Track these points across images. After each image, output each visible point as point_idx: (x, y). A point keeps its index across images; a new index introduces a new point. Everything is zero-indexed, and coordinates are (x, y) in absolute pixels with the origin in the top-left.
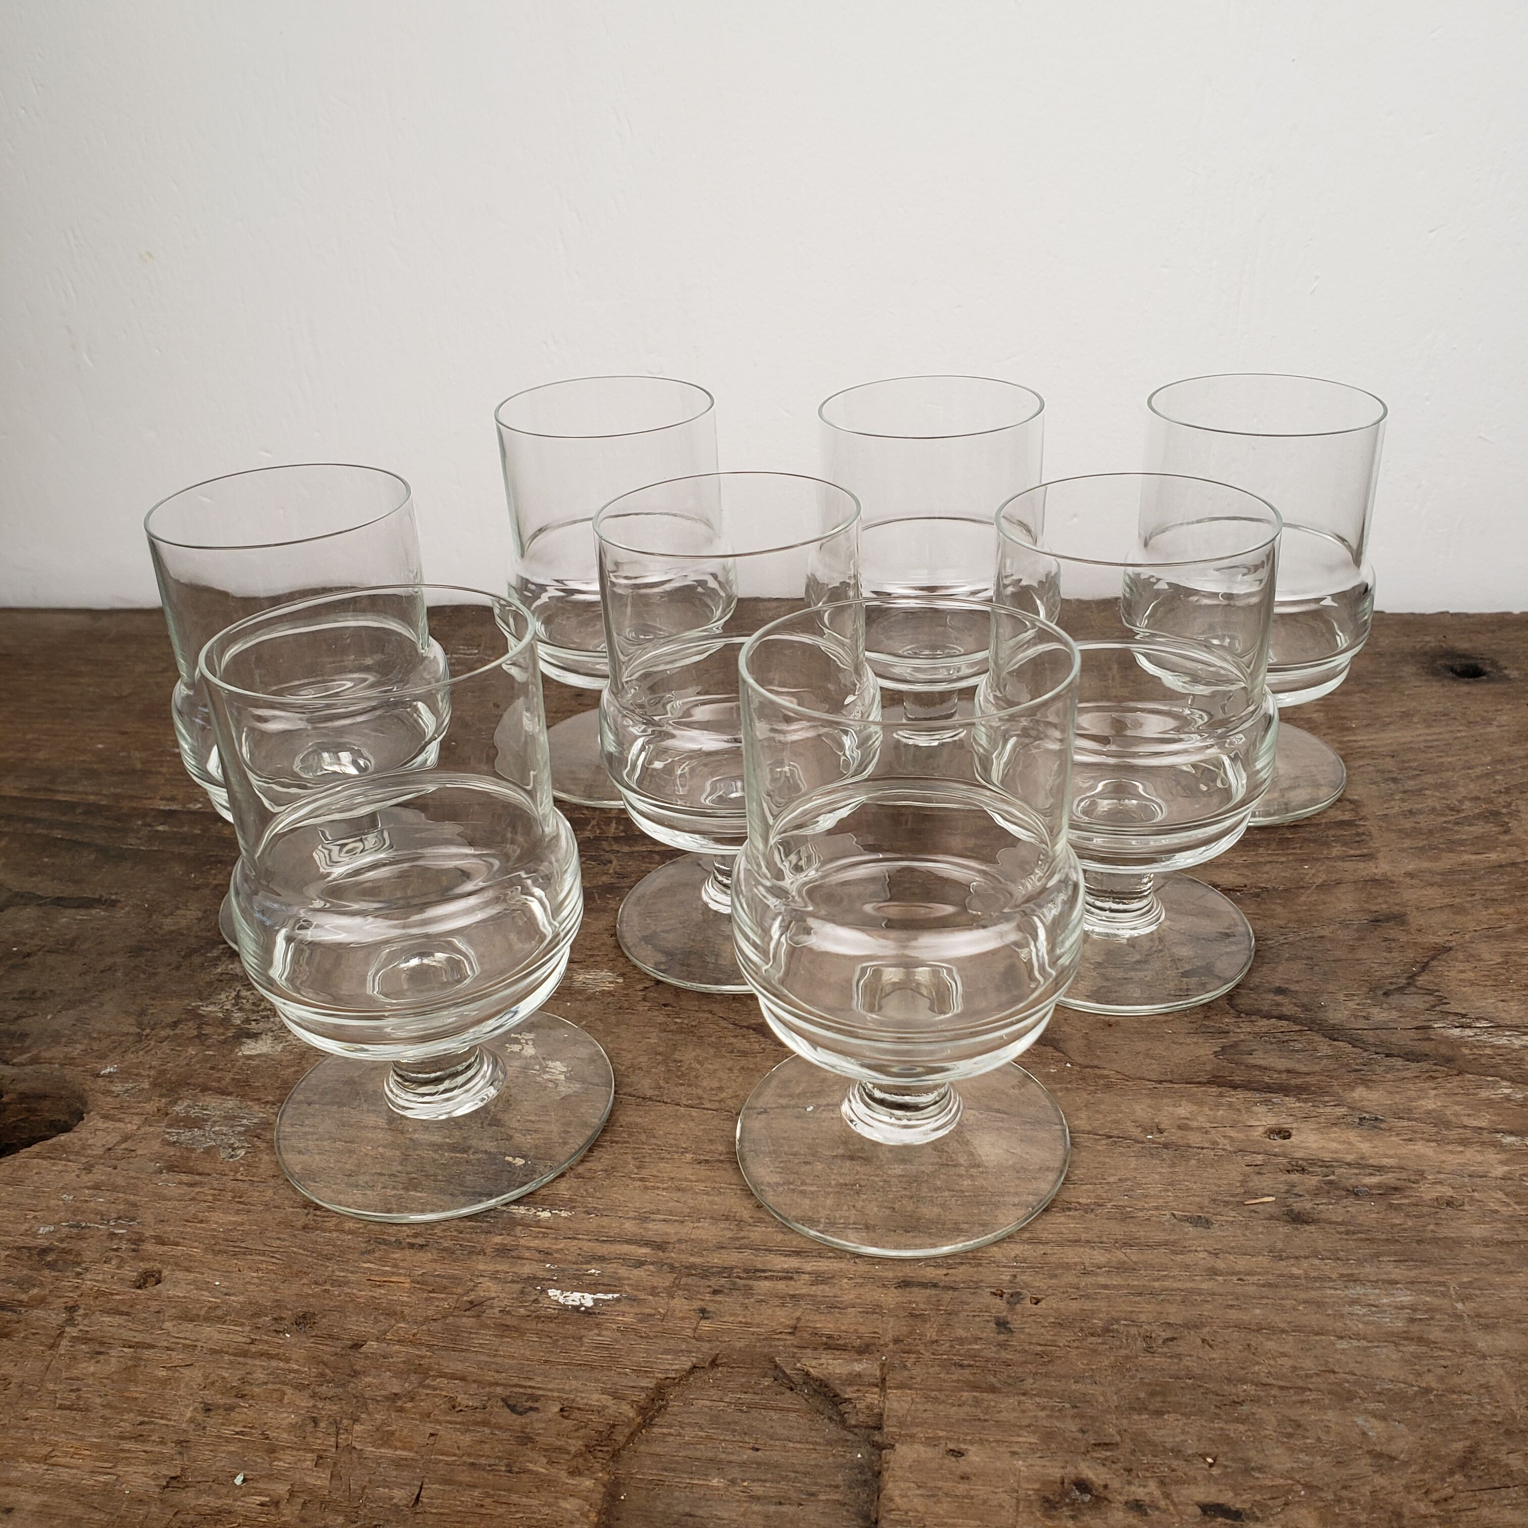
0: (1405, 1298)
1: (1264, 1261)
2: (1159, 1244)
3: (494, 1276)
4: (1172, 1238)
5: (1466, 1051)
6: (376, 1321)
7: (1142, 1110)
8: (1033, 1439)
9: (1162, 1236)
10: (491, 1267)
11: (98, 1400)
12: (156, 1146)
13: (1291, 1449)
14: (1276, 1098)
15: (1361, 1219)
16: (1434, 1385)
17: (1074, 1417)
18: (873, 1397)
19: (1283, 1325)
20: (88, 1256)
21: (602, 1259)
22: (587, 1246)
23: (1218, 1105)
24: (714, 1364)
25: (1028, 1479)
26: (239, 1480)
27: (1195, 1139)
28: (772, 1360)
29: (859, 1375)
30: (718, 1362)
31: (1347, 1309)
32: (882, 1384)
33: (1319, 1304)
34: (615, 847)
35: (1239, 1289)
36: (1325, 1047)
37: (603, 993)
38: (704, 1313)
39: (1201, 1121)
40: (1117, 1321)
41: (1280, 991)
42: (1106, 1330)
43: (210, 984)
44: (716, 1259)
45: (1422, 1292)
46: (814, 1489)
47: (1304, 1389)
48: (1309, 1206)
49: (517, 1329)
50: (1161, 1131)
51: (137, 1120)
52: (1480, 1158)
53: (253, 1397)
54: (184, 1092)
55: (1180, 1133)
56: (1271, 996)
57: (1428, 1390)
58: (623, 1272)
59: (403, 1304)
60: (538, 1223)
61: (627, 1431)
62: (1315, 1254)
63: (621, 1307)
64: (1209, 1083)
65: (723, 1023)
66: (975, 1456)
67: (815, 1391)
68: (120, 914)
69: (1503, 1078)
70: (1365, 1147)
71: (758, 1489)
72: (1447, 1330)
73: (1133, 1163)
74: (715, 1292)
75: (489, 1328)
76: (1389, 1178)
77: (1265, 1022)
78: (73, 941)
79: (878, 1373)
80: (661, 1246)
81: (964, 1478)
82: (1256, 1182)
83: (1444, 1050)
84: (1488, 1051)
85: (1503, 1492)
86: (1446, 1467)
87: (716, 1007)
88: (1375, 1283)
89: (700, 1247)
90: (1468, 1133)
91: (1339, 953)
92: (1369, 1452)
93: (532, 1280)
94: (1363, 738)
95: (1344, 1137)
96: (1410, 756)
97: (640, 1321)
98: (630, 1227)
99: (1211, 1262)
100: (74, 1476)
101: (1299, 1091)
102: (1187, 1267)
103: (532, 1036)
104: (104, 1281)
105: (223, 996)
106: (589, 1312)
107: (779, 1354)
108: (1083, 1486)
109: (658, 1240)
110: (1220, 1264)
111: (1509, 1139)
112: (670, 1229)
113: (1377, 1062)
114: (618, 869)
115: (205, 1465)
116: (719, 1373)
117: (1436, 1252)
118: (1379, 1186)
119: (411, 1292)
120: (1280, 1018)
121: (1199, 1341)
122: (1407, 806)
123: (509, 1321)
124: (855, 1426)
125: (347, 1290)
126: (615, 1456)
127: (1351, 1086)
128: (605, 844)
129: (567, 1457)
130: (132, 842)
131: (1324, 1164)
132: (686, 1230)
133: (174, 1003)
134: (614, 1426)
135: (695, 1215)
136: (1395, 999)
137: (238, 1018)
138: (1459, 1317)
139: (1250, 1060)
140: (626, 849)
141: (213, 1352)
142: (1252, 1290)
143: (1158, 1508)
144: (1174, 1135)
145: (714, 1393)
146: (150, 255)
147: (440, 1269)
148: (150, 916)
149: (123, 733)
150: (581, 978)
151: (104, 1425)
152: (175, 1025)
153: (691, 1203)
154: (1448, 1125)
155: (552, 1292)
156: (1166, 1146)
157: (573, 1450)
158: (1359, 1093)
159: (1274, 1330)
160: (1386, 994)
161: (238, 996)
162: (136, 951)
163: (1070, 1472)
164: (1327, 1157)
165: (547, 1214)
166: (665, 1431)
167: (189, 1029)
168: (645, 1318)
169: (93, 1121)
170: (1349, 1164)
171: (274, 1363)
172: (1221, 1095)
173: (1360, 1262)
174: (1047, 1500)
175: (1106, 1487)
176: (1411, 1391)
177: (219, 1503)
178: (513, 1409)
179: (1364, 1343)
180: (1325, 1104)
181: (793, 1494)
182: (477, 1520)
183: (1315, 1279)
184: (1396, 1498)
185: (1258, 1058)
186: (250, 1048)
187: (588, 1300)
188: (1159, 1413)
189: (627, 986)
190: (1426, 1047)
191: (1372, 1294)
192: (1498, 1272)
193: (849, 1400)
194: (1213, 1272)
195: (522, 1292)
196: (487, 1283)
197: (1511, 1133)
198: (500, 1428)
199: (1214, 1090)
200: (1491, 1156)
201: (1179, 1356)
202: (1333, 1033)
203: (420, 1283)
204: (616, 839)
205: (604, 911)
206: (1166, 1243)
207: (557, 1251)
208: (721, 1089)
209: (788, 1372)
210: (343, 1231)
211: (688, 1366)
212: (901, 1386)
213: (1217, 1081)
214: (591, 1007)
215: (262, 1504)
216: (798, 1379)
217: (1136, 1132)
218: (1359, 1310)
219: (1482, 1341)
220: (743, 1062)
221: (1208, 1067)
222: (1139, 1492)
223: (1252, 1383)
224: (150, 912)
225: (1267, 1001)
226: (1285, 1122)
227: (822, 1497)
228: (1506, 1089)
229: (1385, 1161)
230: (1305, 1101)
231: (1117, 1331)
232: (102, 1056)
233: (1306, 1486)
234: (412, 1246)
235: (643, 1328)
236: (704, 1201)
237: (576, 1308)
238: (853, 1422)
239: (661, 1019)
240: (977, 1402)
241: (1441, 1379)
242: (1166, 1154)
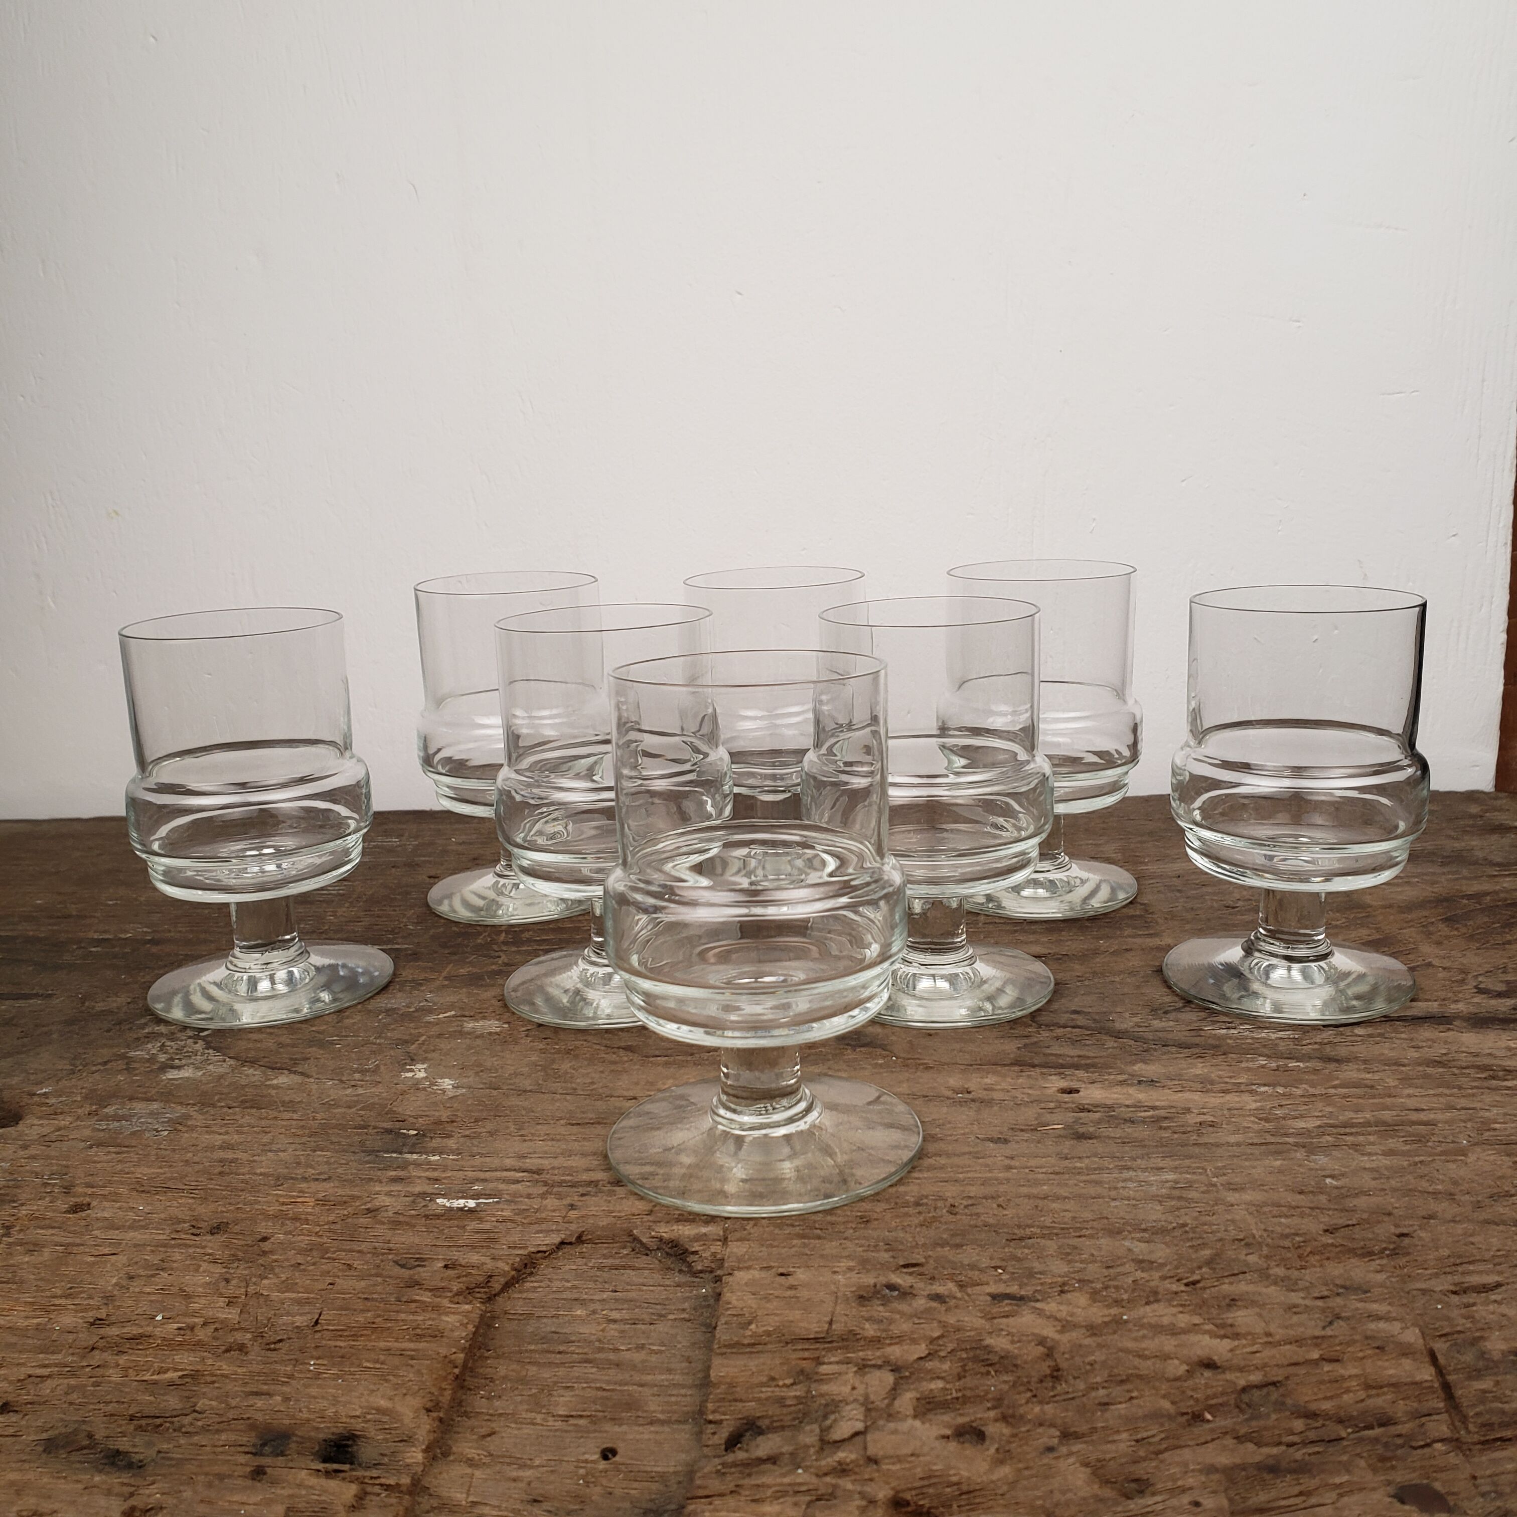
0: (1171, 1176)
1: (1052, 1160)
2: (964, 1154)
3: (389, 1194)
4: (976, 1150)
5: (1229, 1041)
6: (283, 1224)
7: (954, 1081)
8: (851, 1264)
9: (967, 1149)
10: (387, 1189)
11: (33, 1277)
12: (87, 1132)
13: (1070, 1262)
14: (1068, 1072)
15: (1136, 1135)
16: (1189, 1221)
17: (886, 1251)
18: (717, 1248)
19: (1066, 1194)
20: (23, 1197)
21: (484, 1180)
22: (470, 1174)
23: (1018, 1077)
24: (580, 1240)
25: (846, 1286)
26: (159, 1318)
27: (997, 1095)
28: (630, 1234)
29: (705, 1234)
30: (584, 1238)
31: (1120, 1185)
32: (725, 1240)
33: (1098, 1183)
34: (505, 948)
35: (1030, 1176)
36: (1110, 1043)
37: (490, 1034)
38: (572, 1207)
39: (1004, 1085)
40: (927, 1197)
41: (1075, 1012)
42: (917, 1204)
43: (138, 1039)
44: (585, 1177)
45: (1181, 1173)
46: (663, 1312)
47: (1081, 1229)
48: (1091, 1129)
49: (407, 1224)
50: (969, 1093)
51: (69, 1119)
52: (1237, 1099)
53: (172, 1269)
54: (114, 1100)
55: (985, 1093)
56: (1068, 1015)
57: (1184, 1225)
58: (502, 1186)
59: (307, 1214)
60: (429, 1163)
61: (503, 1280)
62: (1095, 1155)
63: (501, 1206)
64: (1012, 1064)
65: (598, 1047)
66: (801, 1275)
67: (667, 1254)
68: (55, 1001)
69: (1260, 1055)
70: (1141, 1096)
71: (615, 1315)
72: (1203, 1192)
73: (945, 1110)
74: (583, 1195)
75: (383, 1223)
76: (1162, 1113)
77: (1062, 1030)
78: (13, 1018)
79: (721, 1233)
80: (538, 1172)
81: (791, 1287)
82: (1048, 1117)
83: (1211, 1041)
84: (1249, 1041)
85: (1241, 1276)
86: (1195, 1265)
87: (590, 1038)
88: (1145, 1170)
89: (571, 1171)
90: (1229, 1087)
91: (1126, 990)
92: (1133, 1260)
93: (423, 1195)
94: (1152, 868)
95: (1125, 1091)
96: (1193, 877)
97: (518, 1214)
98: (508, 1162)
99: (1007, 1162)
100: (9, 1321)
101: (1087, 1067)
102: (987, 1165)
103: (425, 1066)
104: (38, 1210)
105: (149, 1046)
106: (471, 1211)
107: (636, 1228)
108: (891, 1287)
109: (534, 1168)
110: (1013, 1163)
111: (1263, 1089)
112: (546, 1162)
113: (1155, 1050)
114: (506, 961)
115: (127, 1310)
116: (585, 1248)
117: (1197, 1150)
118: (1152, 1117)
119: (313, 1208)
120: (1073, 1027)
121: (995, 1206)
122: (1189, 905)
123: (401, 1218)
124: (701, 1272)
125: (257, 1207)
126: (491, 1299)
127: (1133, 1063)
128: (495, 947)
129: (449, 1294)
130: (67, 957)
131: (1105, 1106)
132: (556, 1163)
133: (105, 1051)
134: (490, 1276)
135: (570, 1154)
136: (1172, 1016)
137: (162, 1058)
138: (1215, 1185)
139: (1048, 1051)
140: (514, 949)
141: (135, 1246)
142: (1041, 1176)
143: (955, 1298)
144: (983, 1094)
145: (580, 1261)
146: (116, 513)
147: (340, 1192)
148: (83, 1003)
149: (60, 894)
150: (471, 1025)
151: (37, 1291)
152: (105, 1063)
153: (564, 1147)
154: (1212, 1083)
155: (438, 1201)
156: (973, 1100)
157: (455, 1289)
158: (1138, 1067)
159: (1057, 1198)
160: (1166, 1013)
161: (163, 1045)
162: (70, 1022)
163: (883, 1280)
164: (1109, 1102)
165: (437, 1158)
166: (536, 1284)
167: (121, 1064)
168: (520, 1212)
169: (30, 1120)
170: (1128, 1106)
171: (191, 1250)
172: (1022, 1071)
173: (1134, 1159)
174: (861, 1297)
175: (911, 1287)
176: (1170, 1227)
177: (141, 1331)
178: (403, 1266)
179: (1134, 1202)
180: (1110, 1074)
181: (645, 1317)
182: (369, 1332)
183: (1095, 1169)
184: (1152, 1284)
185: (1056, 1049)
186: (172, 1074)
187: (471, 1203)
188: (959, 1246)
189: (511, 1029)
190: (1197, 1040)
191: (1142, 1176)
192: (1246, 1160)
193: (696, 1253)
194: (1009, 1168)
195: (413, 1202)
196: (382, 1197)
197: (1265, 1085)
198: (390, 1277)
199: (1017, 1068)
200: (1246, 1097)
201: (978, 1215)
202: (1118, 1035)
203: (322, 1202)
204: (505, 943)
205: (493, 986)
206: (970, 1153)
207: (445, 1178)
208: (593, 1083)
209: (644, 1240)
210: (256, 1174)
211: (557, 1240)
212: (740, 1240)
213: (1016, 1063)
214: (479, 1042)
215: (179, 1329)
216: (653, 1244)
217: (949, 1093)
218: (1131, 1185)
219: (1232, 1197)
220: (613, 1067)
221: (1012, 1056)
222: (938, 1288)
223: (1038, 1227)
224: (83, 1001)
225: (1064, 1018)
226: (1075, 1085)
227: (671, 1317)
228: (1262, 1061)
229: (1157, 1104)
230: (1093, 1073)
231: (927, 1204)
232: (39, 1083)
233: (1079, 1281)
234: (317, 1180)
235: (518, 1218)
236: (576, 1146)
237: (461, 1209)
238: (699, 1268)
239: (541, 1046)
240: (805, 1245)
241: (1196, 1219)
242: (972, 1105)
